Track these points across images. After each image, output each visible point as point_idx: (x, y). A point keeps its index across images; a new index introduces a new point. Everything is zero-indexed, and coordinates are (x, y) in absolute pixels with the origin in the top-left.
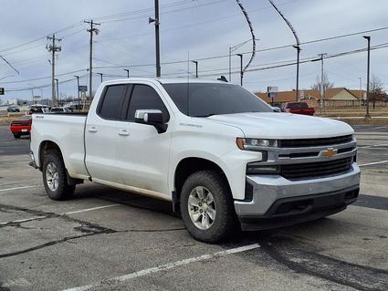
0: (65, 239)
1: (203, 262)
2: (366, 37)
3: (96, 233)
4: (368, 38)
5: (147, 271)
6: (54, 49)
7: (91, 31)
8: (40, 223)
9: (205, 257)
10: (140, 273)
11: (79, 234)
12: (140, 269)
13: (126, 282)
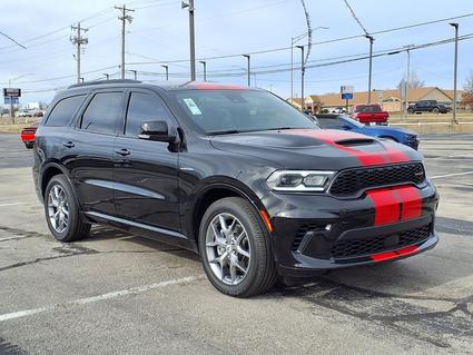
0: (38, 260)
1: (183, 285)
2: (453, 25)
3: (75, 254)
4: (456, 26)
5: (115, 294)
6: (79, 41)
7: (123, 19)
8: (15, 243)
9: (187, 279)
10: (105, 296)
11: (57, 254)
12: (107, 292)
13: (86, 305)
